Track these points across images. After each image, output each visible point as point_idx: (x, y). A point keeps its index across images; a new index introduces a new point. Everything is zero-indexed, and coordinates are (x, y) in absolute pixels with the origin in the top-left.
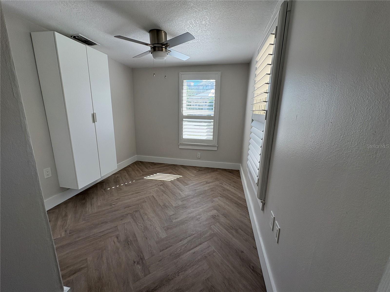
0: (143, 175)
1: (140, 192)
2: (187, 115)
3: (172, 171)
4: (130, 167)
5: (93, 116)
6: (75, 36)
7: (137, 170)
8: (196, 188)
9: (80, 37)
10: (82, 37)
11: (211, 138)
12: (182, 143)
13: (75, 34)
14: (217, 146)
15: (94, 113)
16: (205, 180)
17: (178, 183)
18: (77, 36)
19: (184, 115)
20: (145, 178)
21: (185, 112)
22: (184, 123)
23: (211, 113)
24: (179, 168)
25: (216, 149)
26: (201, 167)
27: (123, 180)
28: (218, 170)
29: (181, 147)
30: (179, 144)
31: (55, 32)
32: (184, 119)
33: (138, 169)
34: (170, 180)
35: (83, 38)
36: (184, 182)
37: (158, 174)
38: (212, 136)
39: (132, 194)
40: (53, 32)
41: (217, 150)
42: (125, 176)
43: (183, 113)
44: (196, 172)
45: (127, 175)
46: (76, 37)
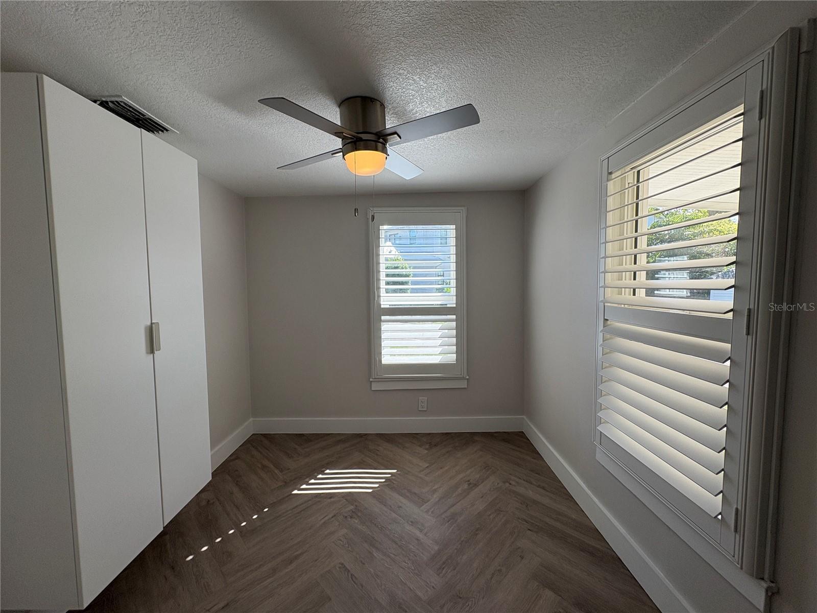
0: (285, 482)
1: (297, 557)
2: (388, 306)
3: (363, 456)
4: (237, 458)
5: (148, 334)
6: (107, 102)
7: (264, 467)
8: (452, 510)
9: (122, 104)
10: (130, 107)
11: (452, 358)
12: (380, 377)
13: (107, 94)
14: (468, 377)
15: (152, 324)
16: (461, 476)
17: (396, 498)
18: (112, 102)
19: (382, 306)
20: (296, 492)
21: (387, 300)
22: (384, 326)
23: (449, 299)
24: (379, 445)
25: (464, 384)
26: (430, 434)
27: (228, 515)
28: (476, 438)
29: (375, 387)
30: (371, 380)
31: (44, 76)
32: (383, 318)
33: (266, 462)
34: (370, 491)
35: (131, 109)
36: (409, 491)
37: (328, 471)
38: (455, 355)
39: (274, 571)
40: (35, 74)
41: (466, 387)
42: (232, 493)
43: (382, 303)
44: (426, 451)
45: (235, 490)
46: (110, 104)
